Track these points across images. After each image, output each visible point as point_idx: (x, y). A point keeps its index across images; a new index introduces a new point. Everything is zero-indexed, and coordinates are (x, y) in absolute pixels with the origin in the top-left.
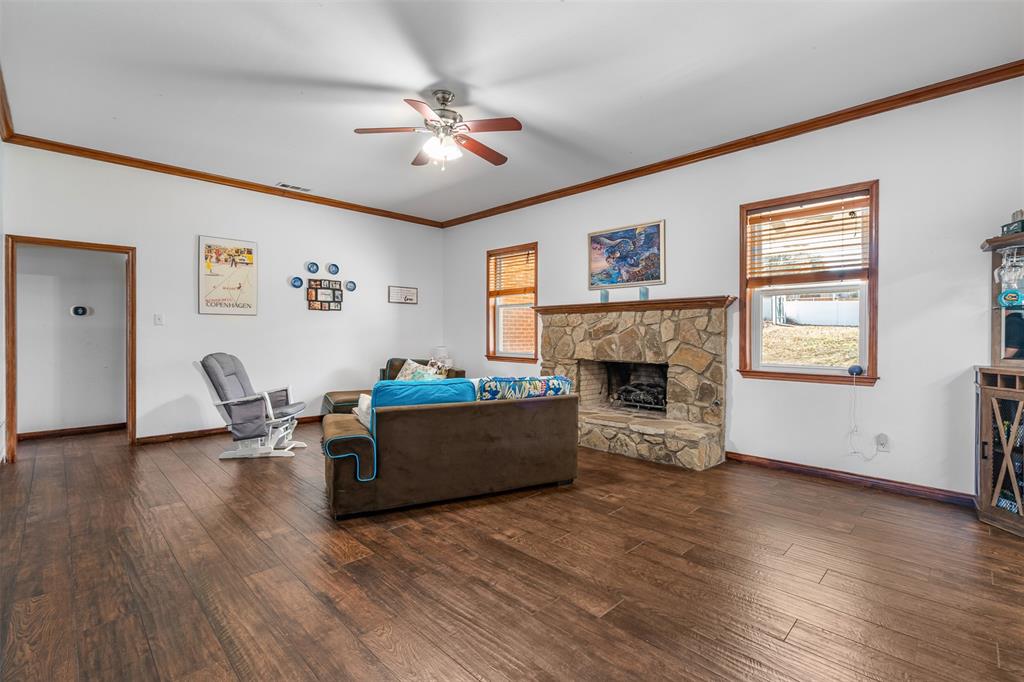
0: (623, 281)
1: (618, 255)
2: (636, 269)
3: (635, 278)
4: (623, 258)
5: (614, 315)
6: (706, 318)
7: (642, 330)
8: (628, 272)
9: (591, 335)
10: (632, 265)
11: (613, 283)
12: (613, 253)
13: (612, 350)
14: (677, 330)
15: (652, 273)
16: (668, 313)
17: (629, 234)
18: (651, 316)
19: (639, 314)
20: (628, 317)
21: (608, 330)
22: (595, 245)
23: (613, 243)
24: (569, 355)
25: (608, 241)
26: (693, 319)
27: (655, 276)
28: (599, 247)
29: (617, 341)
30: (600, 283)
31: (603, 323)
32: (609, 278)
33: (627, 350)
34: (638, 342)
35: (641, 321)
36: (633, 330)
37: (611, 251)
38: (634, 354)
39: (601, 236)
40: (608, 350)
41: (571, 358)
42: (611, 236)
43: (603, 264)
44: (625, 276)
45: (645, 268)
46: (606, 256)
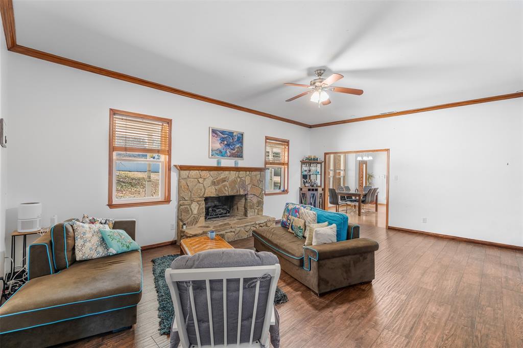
0: (227, 156)
1: (226, 143)
2: (234, 152)
3: (233, 156)
4: (228, 145)
5: (227, 172)
6: (259, 175)
7: (239, 180)
8: (230, 152)
9: (214, 183)
10: (232, 149)
11: (223, 156)
12: (223, 141)
13: (226, 190)
14: (251, 179)
15: (239, 155)
16: (248, 173)
17: (231, 134)
18: (242, 174)
19: (237, 173)
20: (233, 174)
21: (224, 180)
22: (214, 135)
23: (223, 136)
24: (201, 195)
25: (221, 134)
26: (256, 176)
27: (241, 156)
28: (216, 136)
29: (228, 185)
30: (216, 155)
31: (222, 177)
32: (221, 153)
33: (232, 190)
34: (237, 186)
35: (238, 176)
36: (235, 180)
37: (223, 140)
38: (235, 191)
39: (218, 131)
40: (224, 190)
41: (203, 197)
42: (223, 132)
43: (218, 145)
44: (229, 154)
45: (237, 152)
46: (220, 141)
